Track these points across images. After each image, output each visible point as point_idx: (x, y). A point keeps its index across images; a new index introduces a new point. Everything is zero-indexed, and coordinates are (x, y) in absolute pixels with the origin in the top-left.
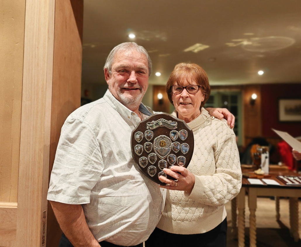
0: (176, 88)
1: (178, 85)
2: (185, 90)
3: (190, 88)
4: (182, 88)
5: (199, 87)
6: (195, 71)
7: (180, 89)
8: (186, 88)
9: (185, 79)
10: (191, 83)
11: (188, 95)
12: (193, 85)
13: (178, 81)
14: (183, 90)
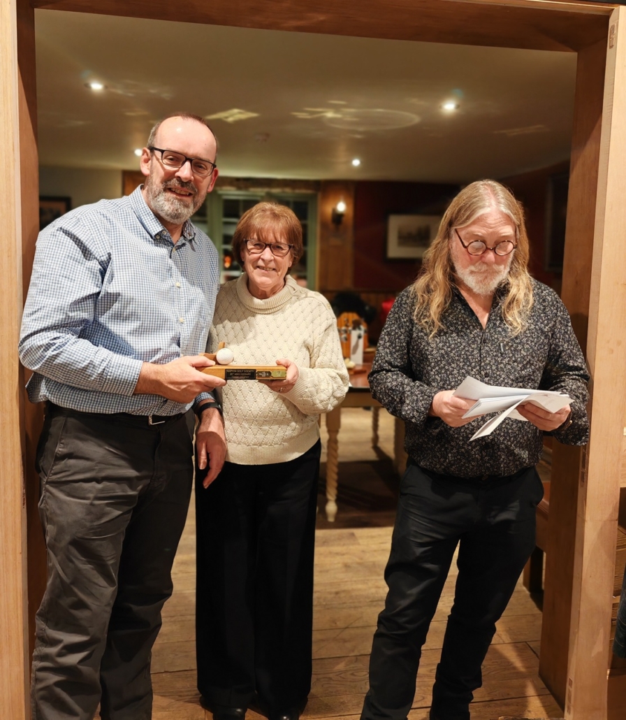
0: (254, 242)
1: (259, 239)
2: (268, 249)
3: (275, 247)
4: (264, 245)
5: (290, 247)
6: (286, 220)
7: (262, 245)
8: (270, 246)
10: (279, 240)
11: (272, 258)
12: (281, 243)
13: (259, 232)
14: (264, 249)
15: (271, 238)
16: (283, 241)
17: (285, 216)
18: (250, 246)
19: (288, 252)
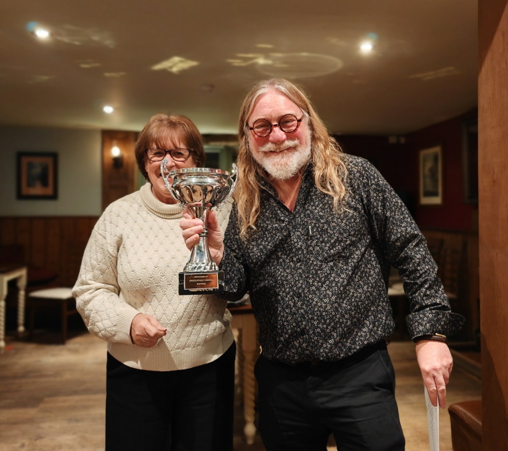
0: (154, 152)
1: (158, 148)
2: (168, 156)
3: (175, 153)
4: (164, 152)
5: (190, 151)
6: (183, 127)
7: (162, 152)
8: (169, 152)
9: (169, 139)
10: (178, 146)
11: (174, 164)
12: (180, 149)
13: (157, 141)
14: (165, 155)
15: (169, 145)
16: (182, 146)
17: (182, 124)
18: (150, 156)
19: (189, 156)
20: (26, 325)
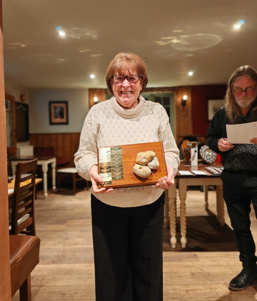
5: (139, 77)
7: (122, 78)
10: (132, 74)
13: (120, 71)
14: (124, 80)
17: (134, 59)
19: (138, 80)
20: (56, 186)
